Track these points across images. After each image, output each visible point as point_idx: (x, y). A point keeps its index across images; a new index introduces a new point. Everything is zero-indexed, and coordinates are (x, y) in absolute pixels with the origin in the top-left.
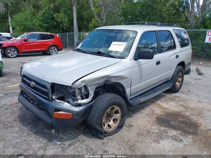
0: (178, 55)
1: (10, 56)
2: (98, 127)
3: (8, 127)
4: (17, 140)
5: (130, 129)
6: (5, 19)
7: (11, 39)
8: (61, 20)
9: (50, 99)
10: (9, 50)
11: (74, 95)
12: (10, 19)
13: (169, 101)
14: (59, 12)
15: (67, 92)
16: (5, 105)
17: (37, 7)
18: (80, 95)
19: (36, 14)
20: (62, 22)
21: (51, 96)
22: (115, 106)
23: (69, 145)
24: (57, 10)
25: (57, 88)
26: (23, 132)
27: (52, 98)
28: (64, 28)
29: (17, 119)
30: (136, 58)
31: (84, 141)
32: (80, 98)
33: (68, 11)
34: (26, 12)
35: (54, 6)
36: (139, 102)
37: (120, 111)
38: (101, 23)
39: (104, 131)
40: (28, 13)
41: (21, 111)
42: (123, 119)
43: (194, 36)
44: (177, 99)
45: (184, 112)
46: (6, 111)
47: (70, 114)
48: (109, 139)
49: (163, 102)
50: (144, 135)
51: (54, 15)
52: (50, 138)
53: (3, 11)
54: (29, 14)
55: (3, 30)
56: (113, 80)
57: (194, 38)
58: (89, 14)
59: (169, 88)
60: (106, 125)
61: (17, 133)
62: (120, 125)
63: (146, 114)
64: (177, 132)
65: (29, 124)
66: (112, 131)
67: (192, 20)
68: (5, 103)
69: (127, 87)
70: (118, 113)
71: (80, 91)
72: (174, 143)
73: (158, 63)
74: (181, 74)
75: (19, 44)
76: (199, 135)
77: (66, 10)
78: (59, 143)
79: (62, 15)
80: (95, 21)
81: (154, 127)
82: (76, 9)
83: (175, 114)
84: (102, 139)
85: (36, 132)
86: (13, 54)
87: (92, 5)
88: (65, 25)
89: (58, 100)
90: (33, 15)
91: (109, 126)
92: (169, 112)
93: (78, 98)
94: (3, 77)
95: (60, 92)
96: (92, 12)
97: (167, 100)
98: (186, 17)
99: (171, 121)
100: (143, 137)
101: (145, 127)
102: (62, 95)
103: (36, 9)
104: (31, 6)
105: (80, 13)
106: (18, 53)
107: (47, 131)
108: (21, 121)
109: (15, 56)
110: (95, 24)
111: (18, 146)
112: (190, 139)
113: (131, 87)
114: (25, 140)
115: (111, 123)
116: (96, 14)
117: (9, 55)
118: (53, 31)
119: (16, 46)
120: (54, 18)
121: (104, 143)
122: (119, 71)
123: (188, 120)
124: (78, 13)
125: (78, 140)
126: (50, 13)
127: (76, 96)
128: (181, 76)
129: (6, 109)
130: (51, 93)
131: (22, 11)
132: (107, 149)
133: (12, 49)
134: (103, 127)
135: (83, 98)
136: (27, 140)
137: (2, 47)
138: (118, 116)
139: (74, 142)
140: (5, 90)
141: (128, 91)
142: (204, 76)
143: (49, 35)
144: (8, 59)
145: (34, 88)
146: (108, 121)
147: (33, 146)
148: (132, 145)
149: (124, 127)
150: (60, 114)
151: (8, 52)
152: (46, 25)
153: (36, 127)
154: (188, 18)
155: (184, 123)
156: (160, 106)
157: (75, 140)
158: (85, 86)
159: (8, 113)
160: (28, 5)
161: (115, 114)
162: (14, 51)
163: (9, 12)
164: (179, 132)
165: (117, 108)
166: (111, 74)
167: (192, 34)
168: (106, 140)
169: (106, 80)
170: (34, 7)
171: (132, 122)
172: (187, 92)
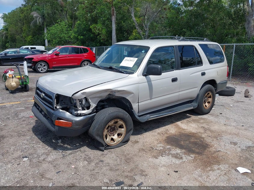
0: (205, 72)
1: (40, 71)
2: (98, 138)
3: (21, 136)
4: (26, 146)
5: (134, 145)
6: (41, 30)
7: (44, 53)
8: (98, 32)
9: (55, 108)
10: (39, 65)
11: (75, 106)
12: (46, 31)
13: (191, 123)
14: (96, 23)
15: (70, 103)
16: (24, 117)
17: (74, 18)
18: (81, 106)
19: (73, 26)
20: (99, 34)
21: (55, 106)
22: (119, 120)
23: (70, 153)
24: (95, 20)
25: (62, 99)
26: (33, 140)
27: (56, 108)
28: (101, 41)
29: (31, 130)
30: (145, 74)
31: (85, 151)
32: (81, 109)
33: (107, 21)
34: (62, 23)
35: (91, 16)
36: (148, 120)
37: (124, 126)
38: (143, 35)
39: (106, 144)
40: (64, 25)
41: (36, 123)
42: (128, 135)
43: (252, 51)
44: (202, 121)
45: (201, 133)
46: (23, 123)
47: (70, 123)
48: (109, 152)
49: (184, 123)
50: (146, 150)
51: (91, 27)
52: (55, 147)
53: (39, 22)
54: (66, 25)
55: (39, 43)
56: (117, 95)
57: (252, 53)
58: (129, 24)
59: (192, 108)
60: (109, 138)
61: (27, 140)
62: (125, 140)
63: (158, 133)
64: (182, 151)
65: (40, 134)
66: (115, 145)
67: (251, 32)
68: (24, 115)
69: (134, 102)
70: (123, 128)
71: (80, 103)
72: (173, 160)
73: (174, 80)
74: (211, 93)
75: (50, 58)
76: (204, 154)
77: (104, 21)
78: (61, 151)
79: (99, 26)
80: (136, 32)
81: (159, 145)
82: (115, 19)
83: (190, 134)
84: (103, 151)
85: (45, 141)
86: (43, 69)
87: (133, 15)
88: (102, 37)
89: (61, 110)
90: (70, 26)
91: (112, 139)
92: (185, 132)
93: (79, 109)
94: (28, 92)
95: (64, 103)
96: (133, 22)
97: (190, 122)
98: (243, 27)
99: (182, 141)
100: (145, 152)
101: (150, 144)
102: (65, 106)
103: (73, 20)
104: (68, 17)
105: (120, 24)
106: (49, 68)
107: (54, 141)
108: (33, 132)
109: (45, 71)
110: (136, 36)
111: (25, 151)
112: (192, 157)
113: (138, 103)
114: (33, 147)
115: (115, 137)
116: (137, 25)
117: (39, 69)
118: (89, 44)
119: (47, 60)
120: (91, 29)
121: (103, 155)
122: (123, 85)
123: (201, 141)
124: (118, 24)
125: (80, 151)
126: (87, 25)
127: (77, 107)
128: (212, 96)
129: (23, 121)
130: (55, 104)
131: (58, 23)
132: (104, 159)
133: (42, 64)
134: (104, 139)
135: (83, 109)
136: (35, 146)
137: (33, 61)
138: (123, 130)
139: (76, 151)
140: (27, 104)
141: (135, 106)
142: (250, 98)
143: (83, 48)
144: (37, 74)
145: (43, 99)
146: (112, 135)
147: (39, 151)
148: (130, 158)
149: (129, 143)
150: (61, 122)
151: (38, 66)
152: (82, 37)
153: (45, 137)
154: (246, 29)
155: (195, 143)
156: (178, 126)
157: (77, 150)
158: (85, 98)
159: (24, 124)
160: (65, 15)
161: (120, 129)
162: (44, 66)
163: (45, 24)
164: (184, 151)
165: (121, 122)
166: (113, 88)
167: (250, 48)
168: (106, 152)
169: (109, 94)
170: (71, 18)
171: (140, 139)
172: (219, 114)
